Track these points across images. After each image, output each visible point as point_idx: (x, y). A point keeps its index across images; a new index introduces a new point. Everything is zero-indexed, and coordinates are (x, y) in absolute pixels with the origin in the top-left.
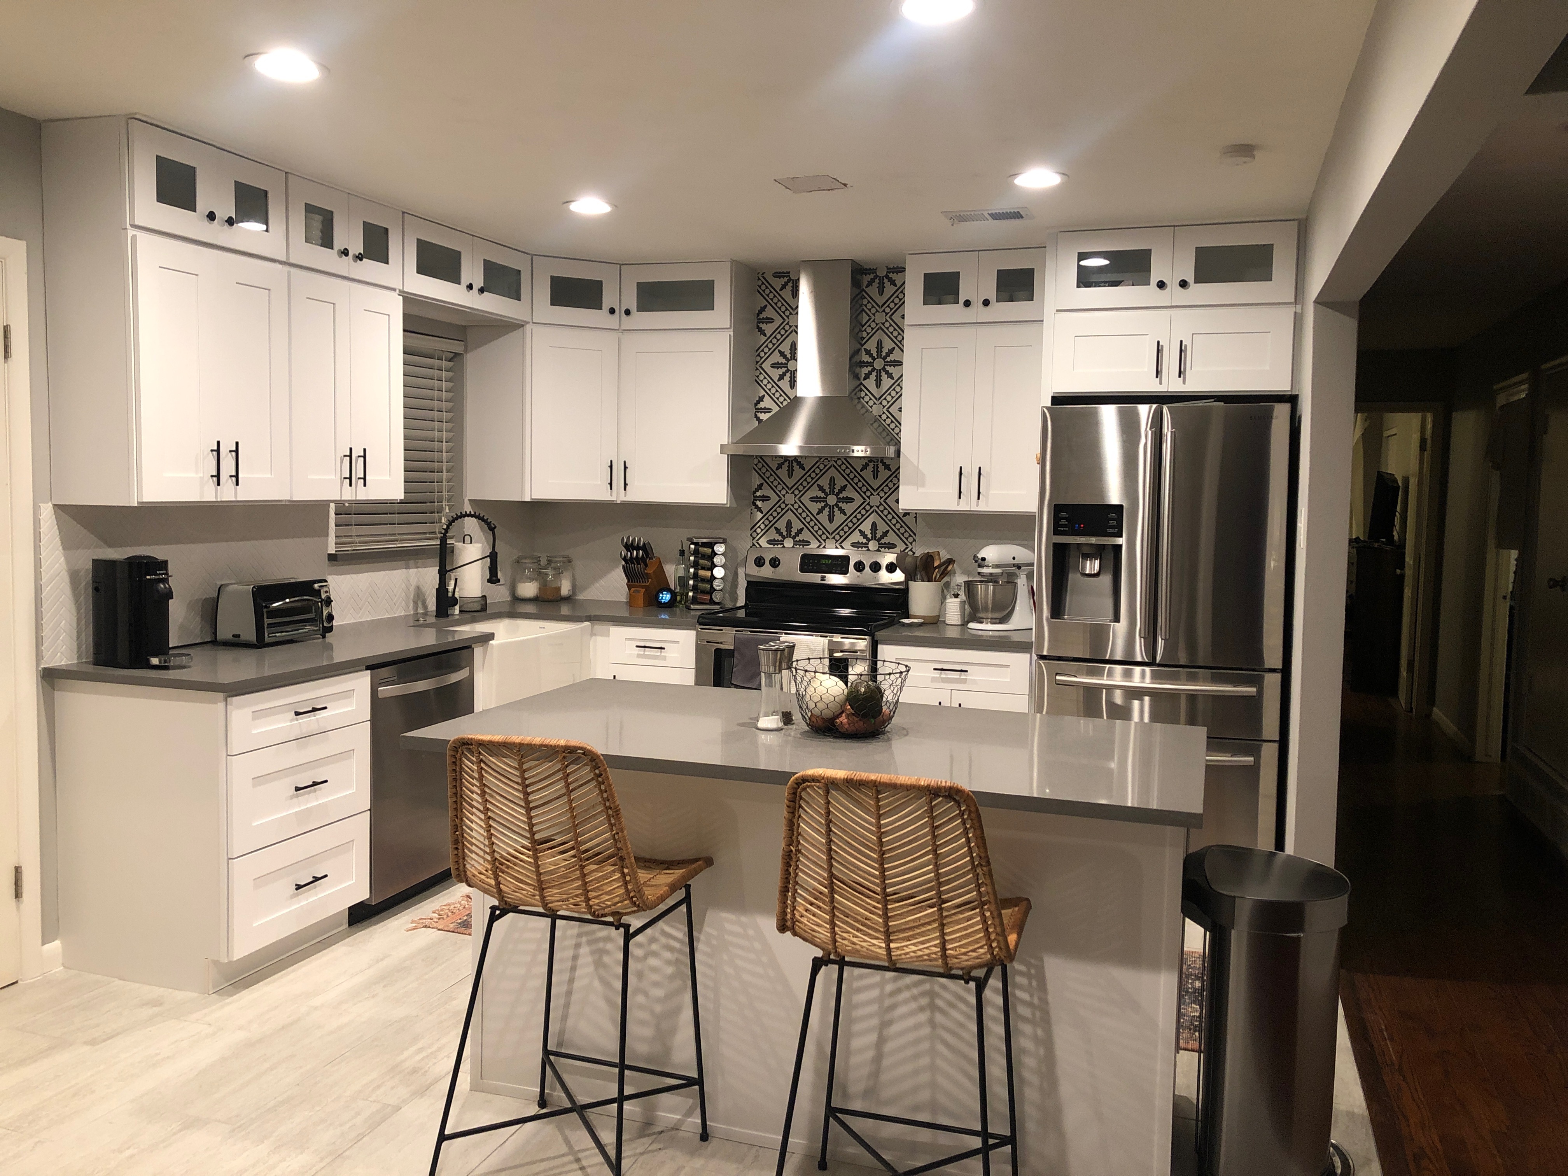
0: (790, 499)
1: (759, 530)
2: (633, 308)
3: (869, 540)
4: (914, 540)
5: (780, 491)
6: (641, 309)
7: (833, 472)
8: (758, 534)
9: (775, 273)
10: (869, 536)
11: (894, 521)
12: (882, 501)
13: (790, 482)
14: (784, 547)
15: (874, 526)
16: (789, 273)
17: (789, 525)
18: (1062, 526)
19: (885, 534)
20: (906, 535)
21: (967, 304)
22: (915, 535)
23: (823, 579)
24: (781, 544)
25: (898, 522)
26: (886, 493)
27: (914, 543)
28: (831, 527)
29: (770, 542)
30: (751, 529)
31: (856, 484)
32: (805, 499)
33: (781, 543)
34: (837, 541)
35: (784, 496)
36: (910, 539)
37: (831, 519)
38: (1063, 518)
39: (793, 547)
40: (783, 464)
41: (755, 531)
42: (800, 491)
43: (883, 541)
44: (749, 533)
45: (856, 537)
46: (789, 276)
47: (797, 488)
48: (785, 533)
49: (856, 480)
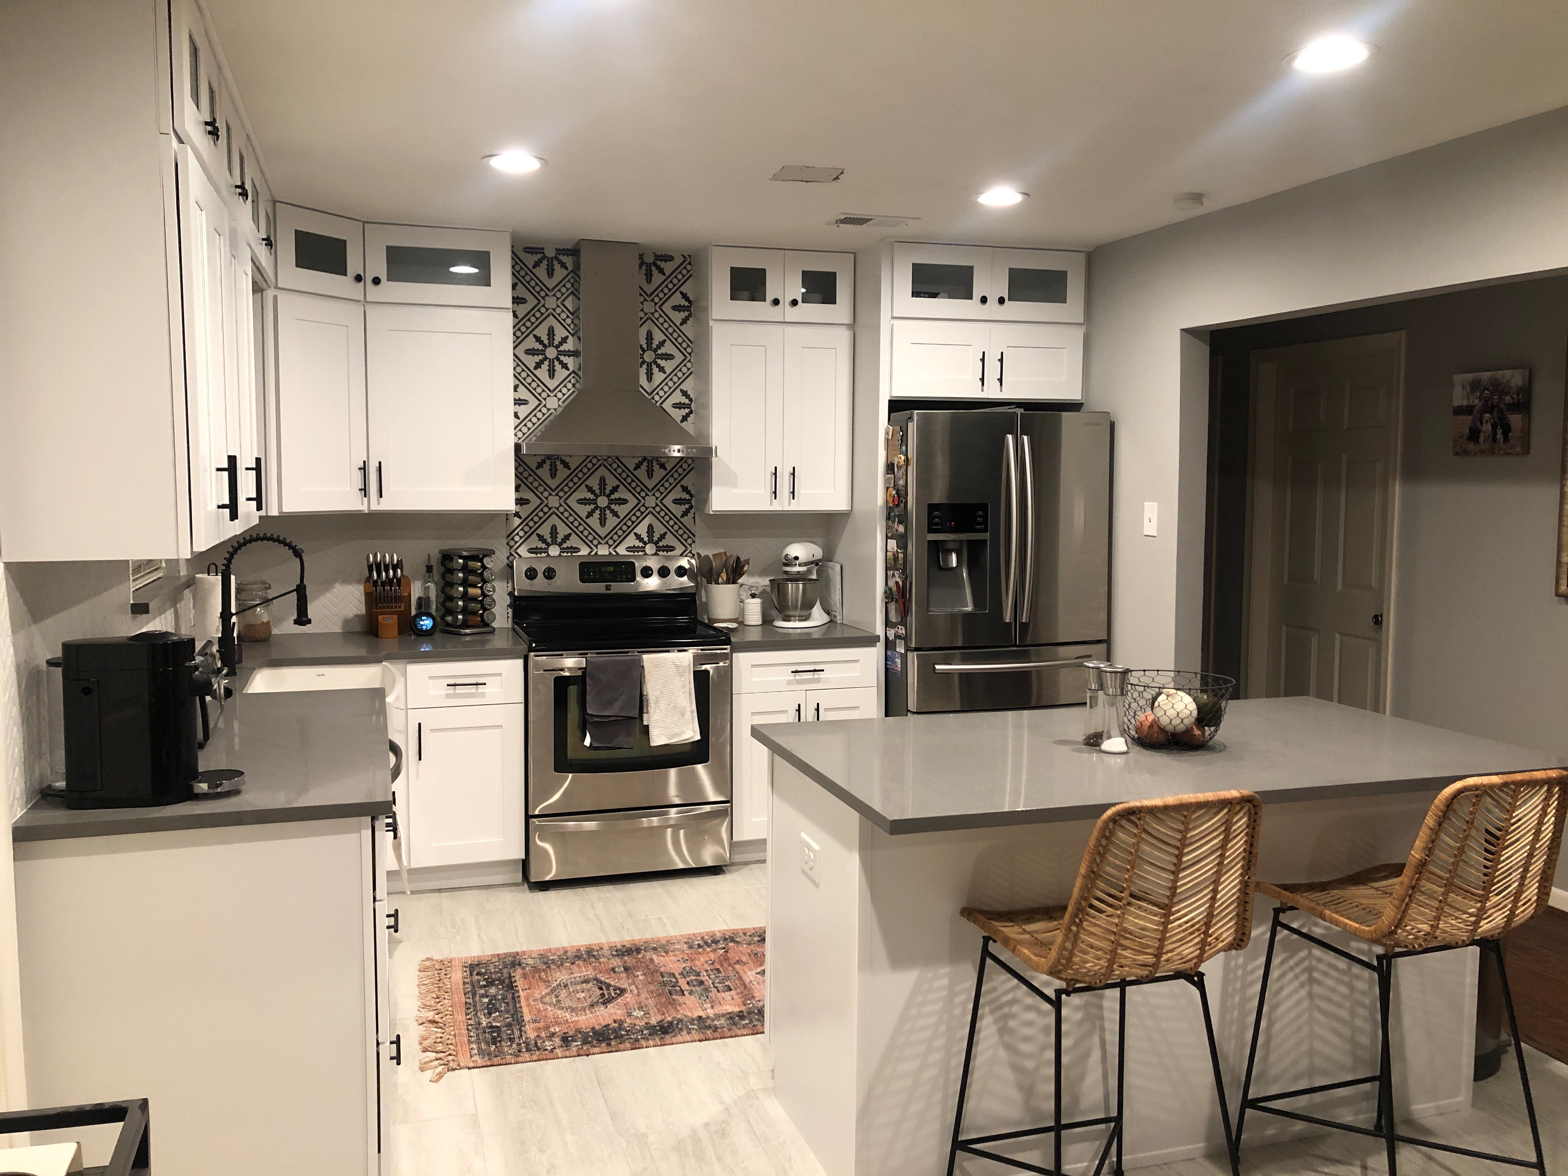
0: (553, 501)
1: (517, 538)
2: (383, 277)
3: (645, 543)
4: (694, 542)
5: (542, 493)
6: (393, 276)
7: (603, 471)
8: (516, 542)
9: (527, 248)
10: (646, 539)
11: (672, 523)
12: (658, 502)
13: (553, 483)
14: (548, 555)
15: (650, 528)
16: (543, 249)
17: (554, 531)
18: (936, 524)
19: (663, 536)
20: (685, 536)
21: (776, 302)
22: (694, 536)
23: (608, 588)
24: (545, 553)
25: (675, 523)
26: (661, 493)
27: (693, 545)
28: (602, 532)
29: (531, 551)
30: (508, 537)
31: (630, 484)
32: (572, 501)
33: (546, 550)
34: (610, 546)
35: (547, 498)
36: (690, 541)
37: (603, 523)
38: (937, 517)
39: (560, 555)
40: (544, 462)
41: (513, 539)
42: (565, 493)
43: (661, 544)
44: (505, 541)
45: (631, 541)
46: (543, 253)
47: (562, 490)
48: (549, 540)
49: (629, 480)
